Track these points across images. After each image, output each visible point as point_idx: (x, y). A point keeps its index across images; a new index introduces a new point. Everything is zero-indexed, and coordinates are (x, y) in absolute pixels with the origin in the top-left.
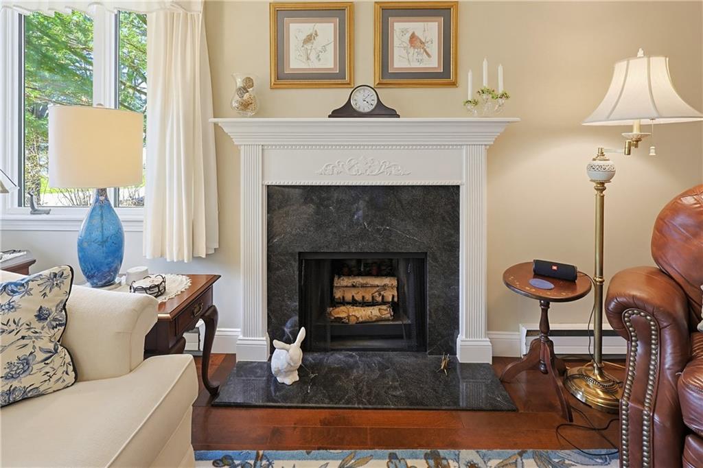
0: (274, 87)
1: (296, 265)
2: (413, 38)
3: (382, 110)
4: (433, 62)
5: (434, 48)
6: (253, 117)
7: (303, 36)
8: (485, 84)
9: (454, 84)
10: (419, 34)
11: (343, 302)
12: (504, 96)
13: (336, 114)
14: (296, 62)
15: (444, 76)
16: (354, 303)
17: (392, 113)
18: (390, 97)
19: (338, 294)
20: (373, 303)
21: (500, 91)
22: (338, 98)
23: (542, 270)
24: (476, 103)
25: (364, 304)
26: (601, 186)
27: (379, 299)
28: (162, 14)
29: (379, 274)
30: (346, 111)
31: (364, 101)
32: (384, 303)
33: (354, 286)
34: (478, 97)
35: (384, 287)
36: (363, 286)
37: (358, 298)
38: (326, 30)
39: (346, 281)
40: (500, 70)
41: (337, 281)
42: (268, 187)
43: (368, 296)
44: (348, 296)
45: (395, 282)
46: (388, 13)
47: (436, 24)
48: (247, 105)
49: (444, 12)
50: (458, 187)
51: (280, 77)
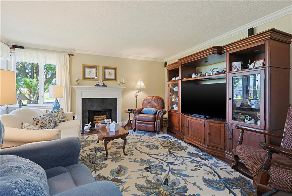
0: (83, 80)
1: (88, 113)
3: (104, 85)
4: (113, 77)
5: (113, 75)
6: (79, 86)
7: (89, 71)
8: (121, 81)
9: (116, 81)
10: (110, 72)
11: (96, 120)
12: (124, 84)
13: (95, 86)
14: (87, 76)
15: (115, 79)
16: (98, 120)
17: (106, 86)
18: (105, 83)
19: (95, 119)
21: (124, 83)
22: (96, 83)
23: (129, 110)
25: (100, 120)
26: (136, 98)
27: (103, 119)
28: (60, 66)
29: (103, 115)
30: (97, 85)
31: (101, 84)
33: (98, 117)
34: (120, 83)
35: (104, 117)
36: (100, 117)
37: (99, 119)
38: (93, 70)
39: (97, 117)
40: (123, 79)
41: (95, 117)
42: (82, 99)
43: (101, 119)
44: (97, 119)
45: (106, 116)
46: (105, 68)
47: (113, 71)
48: (78, 84)
49: (115, 69)
50: (117, 98)
51: (84, 78)
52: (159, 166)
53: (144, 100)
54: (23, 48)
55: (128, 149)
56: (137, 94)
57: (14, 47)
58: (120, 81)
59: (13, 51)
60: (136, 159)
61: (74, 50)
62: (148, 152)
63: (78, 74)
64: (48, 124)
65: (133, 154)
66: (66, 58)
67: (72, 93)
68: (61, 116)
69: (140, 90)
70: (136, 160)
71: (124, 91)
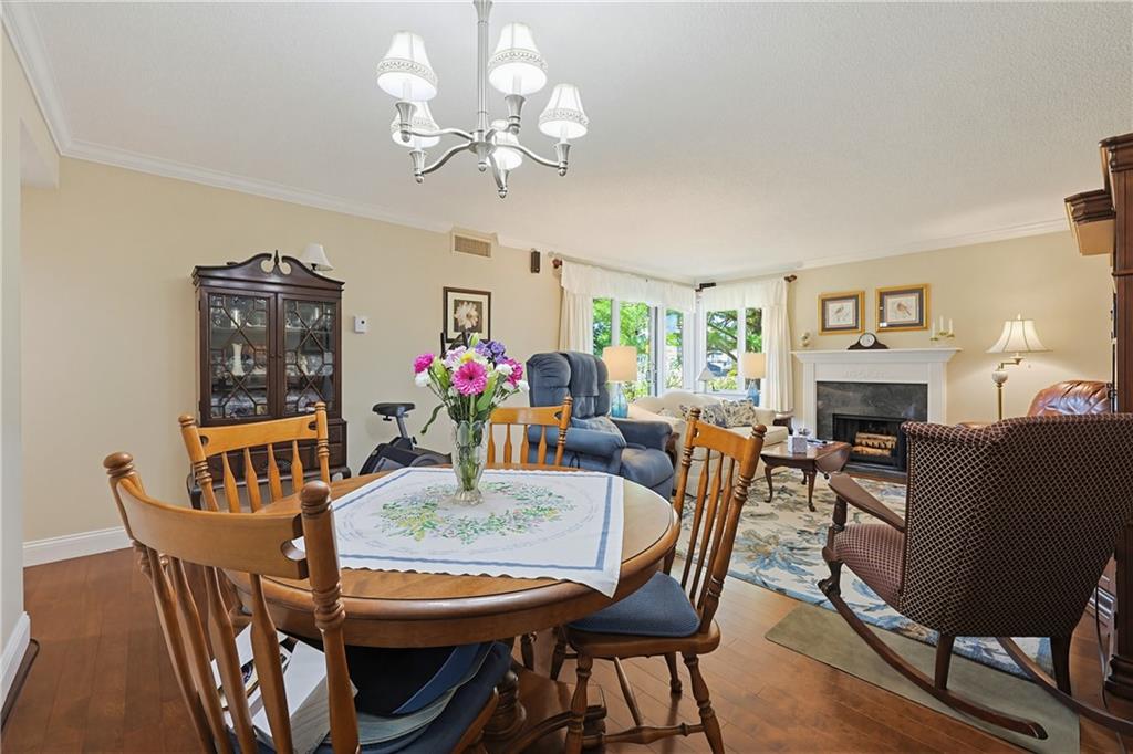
0: (820, 334)
1: (832, 419)
2: (899, 305)
3: (877, 345)
4: (914, 318)
5: (914, 310)
6: (810, 350)
7: (836, 310)
8: (942, 330)
9: (926, 328)
10: (903, 303)
11: (861, 444)
12: (952, 336)
13: (852, 348)
14: (832, 322)
15: (919, 324)
16: (867, 445)
17: (884, 347)
18: (882, 338)
19: (858, 441)
20: (879, 447)
21: (951, 332)
22: (853, 339)
24: (936, 339)
25: (873, 447)
26: (1000, 385)
27: (883, 446)
28: (768, 308)
29: (888, 434)
30: (858, 346)
31: (867, 341)
32: (886, 448)
33: (869, 438)
34: (938, 337)
35: (888, 441)
36: (875, 439)
37: (870, 444)
38: (849, 306)
39: (865, 435)
40: (951, 322)
41: (858, 435)
42: (818, 382)
43: (876, 444)
44: (864, 442)
45: (895, 439)
46: (882, 295)
47: (914, 298)
48: (806, 345)
49: (919, 291)
50: (926, 385)
51: (824, 329)
54: (713, 285)
56: (1002, 373)
57: (703, 286)
58: (938, 328)
59: (700, 294)
61: (800, 265)
63: (808, 320)
66: (779, 288)
67: (793, 368)
68: (747, 415)
69: (1017, 357)
71: (961, 360)
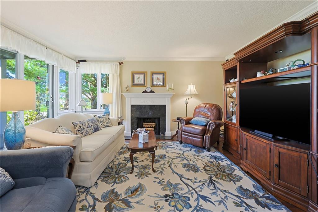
0: (132, 87)
1: (136, 119)
2: (158, 78)
3: (152, 92)
4: (161, 83)
5: (162, 80)
6: (128, 92)
7: (137, 78)
8: (170, 87)
9: (165, 86)
12: (173, 89)
13: (143, 92)
14: (136, 82)
15: (164, 85)
16: (147, 127)
17: (154, 92)
18: (154, 89)
19: (144, 126)
20: (151, 127)
21: (172, 88)
22: (144, 89)
23: (178, 119)
24: (168, 90)
25: (149, 127)
26: (187, 105)
27: (152, 127)
28: (112, 74)
29: (152, 122)
30: (145, 92)
31: (149, 90)
32: (153, 127)
33: (147, 124)
34: (169, 89)
35: (153, 125)
36: (149, 124)
37: (148, 126)
38: (142, 77)
39: (146, 124)
40: (172, 84)
41: (144, 124)
42: (131, 105)
43: (150, 126)
44: (146, 126)
45: (155, 124)
46: (153, 74)
47: (162, 76)
48: (127, 90)
49: (163, 74)
50: (166, 105)
51: (133, 85)
52: (184, 197)
53: (196, 108)
54: (85, 61)
55: (161, 165)
56: (188, 101)
57: (80, 61)
58: (169, 86)
59: (78, 65)
60: (162, 179)
61: (124, 58)
62: (182, 174)
63: (127, 81)
64: (86, 128)
65: (164, 172)
66: (116, 67)
67: (122, 99)
68: (107, 122)
69: (191, 96)
70: (163, 181)
71: (174, 97)
